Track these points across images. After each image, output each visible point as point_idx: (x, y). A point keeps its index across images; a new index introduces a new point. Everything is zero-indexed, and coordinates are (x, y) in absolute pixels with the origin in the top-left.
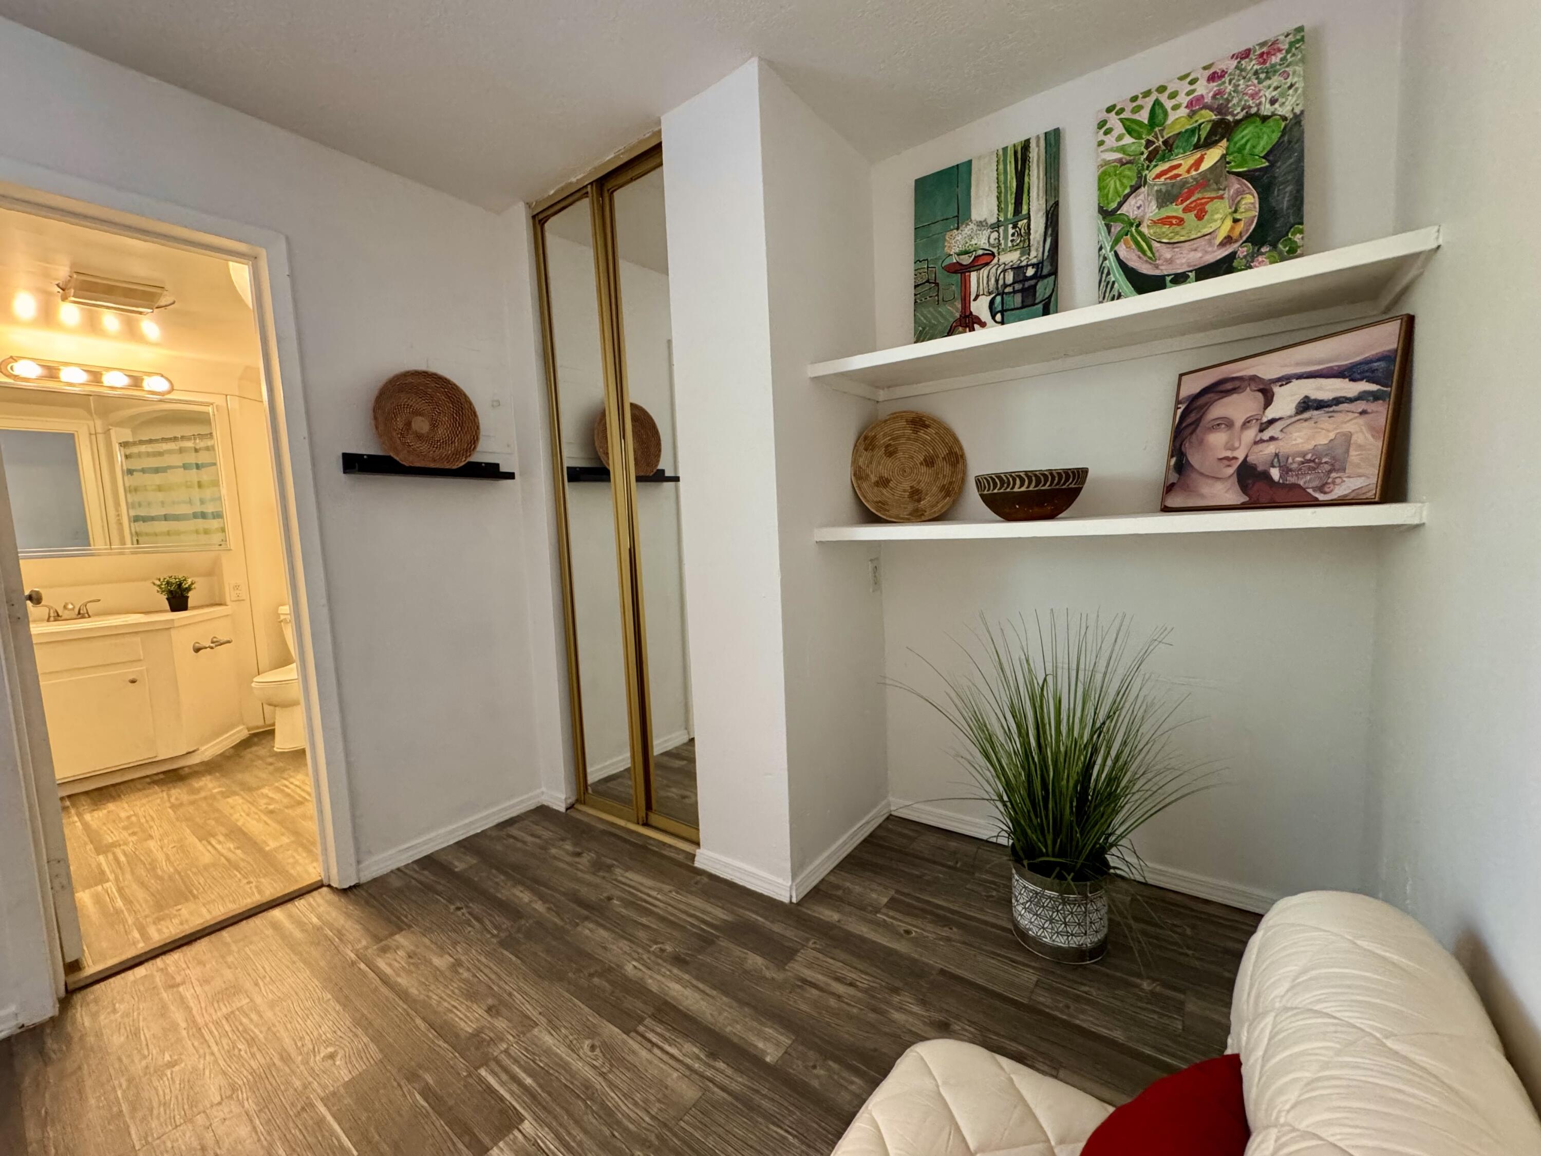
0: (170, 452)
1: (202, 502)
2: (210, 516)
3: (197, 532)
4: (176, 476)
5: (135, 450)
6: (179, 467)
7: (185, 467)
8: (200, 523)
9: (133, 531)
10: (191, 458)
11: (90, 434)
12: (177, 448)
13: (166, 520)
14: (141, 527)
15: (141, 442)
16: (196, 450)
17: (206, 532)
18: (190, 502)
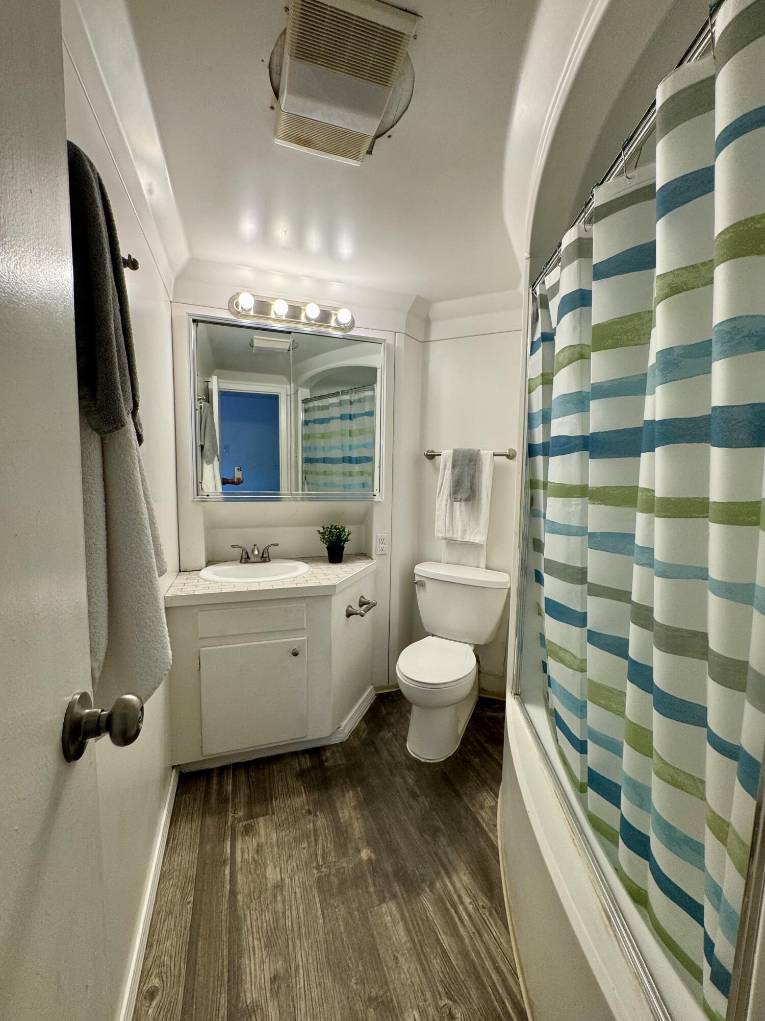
0: (332, 405)
1: (351, 448)
2: (354, 461)
3: (344, 474)
4: (335, 425)
5: (311, 405)
6: (337, 418)
7: (342, 417)
8: (348, 467)
9: (304, 469)
10: (347, 410)
11: (287, 395)
12: (338, 401)
13: (324, 462)
14: (310, 467)
15: (316, 398)
16: (351, 403)
17: (351, 474)
18: (342, 448)
